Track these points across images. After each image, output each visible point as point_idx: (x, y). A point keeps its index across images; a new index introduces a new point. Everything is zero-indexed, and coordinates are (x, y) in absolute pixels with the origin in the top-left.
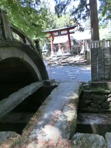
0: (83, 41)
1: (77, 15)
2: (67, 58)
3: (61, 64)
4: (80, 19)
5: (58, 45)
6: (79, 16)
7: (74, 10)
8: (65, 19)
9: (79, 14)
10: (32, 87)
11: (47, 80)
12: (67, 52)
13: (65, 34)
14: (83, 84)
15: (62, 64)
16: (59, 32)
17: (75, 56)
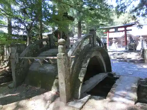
0: (140, 37)
1: (136, 13)
2: (122, 54)
3: (116, 60)
4: (139, 17)
5: (112, 40)
6: (138, 14)
7: (134, 9)
8: (123, 17)
9: (138, 12)
10: (101, 76)
11: (111, 73)
12: (121, 47)
13: (122, 31)
14: (140, 80)
15: (118, 60)
16: (116, 28)
17: (131, 53)
